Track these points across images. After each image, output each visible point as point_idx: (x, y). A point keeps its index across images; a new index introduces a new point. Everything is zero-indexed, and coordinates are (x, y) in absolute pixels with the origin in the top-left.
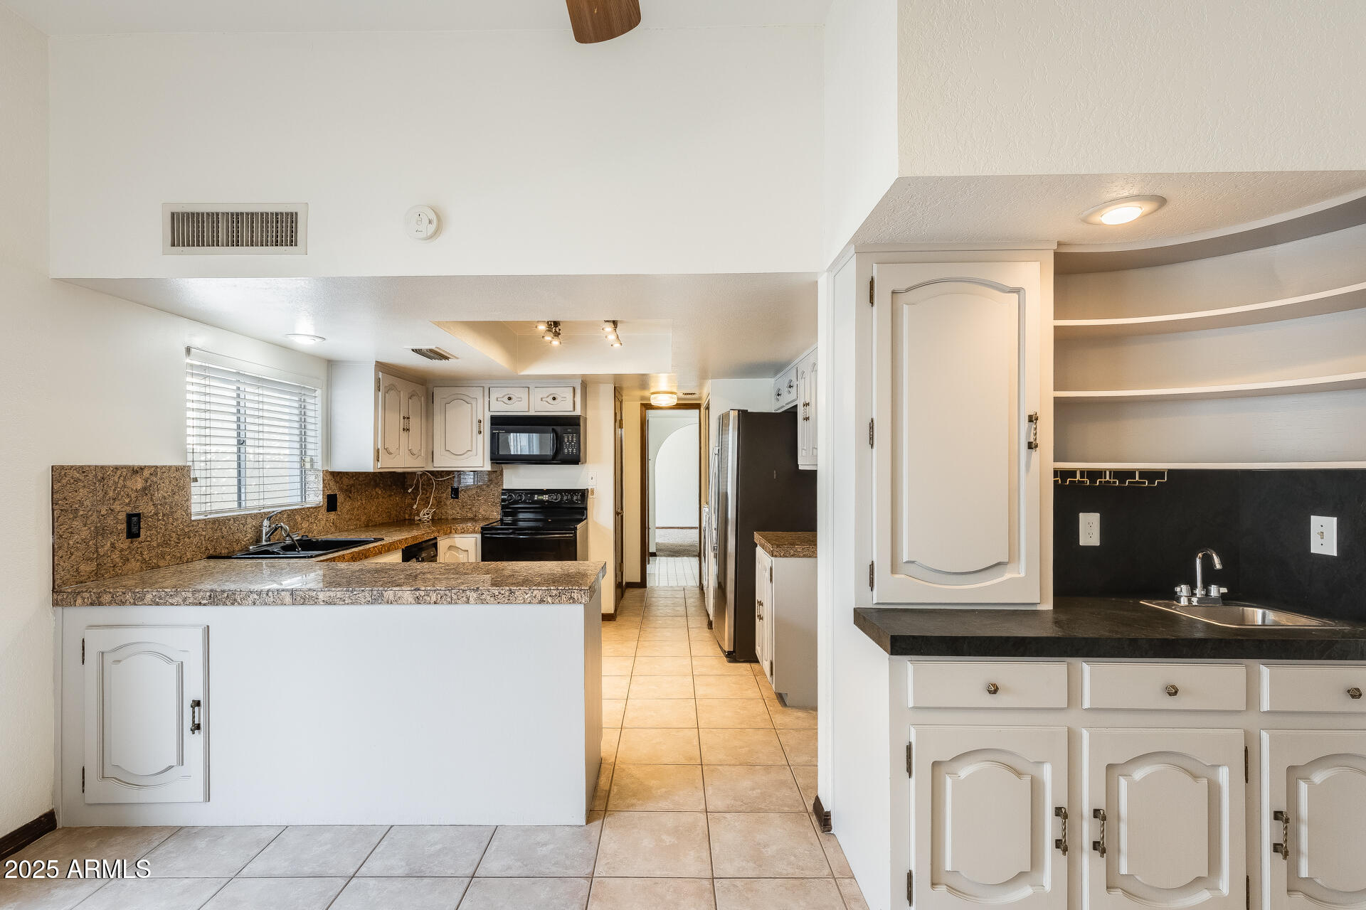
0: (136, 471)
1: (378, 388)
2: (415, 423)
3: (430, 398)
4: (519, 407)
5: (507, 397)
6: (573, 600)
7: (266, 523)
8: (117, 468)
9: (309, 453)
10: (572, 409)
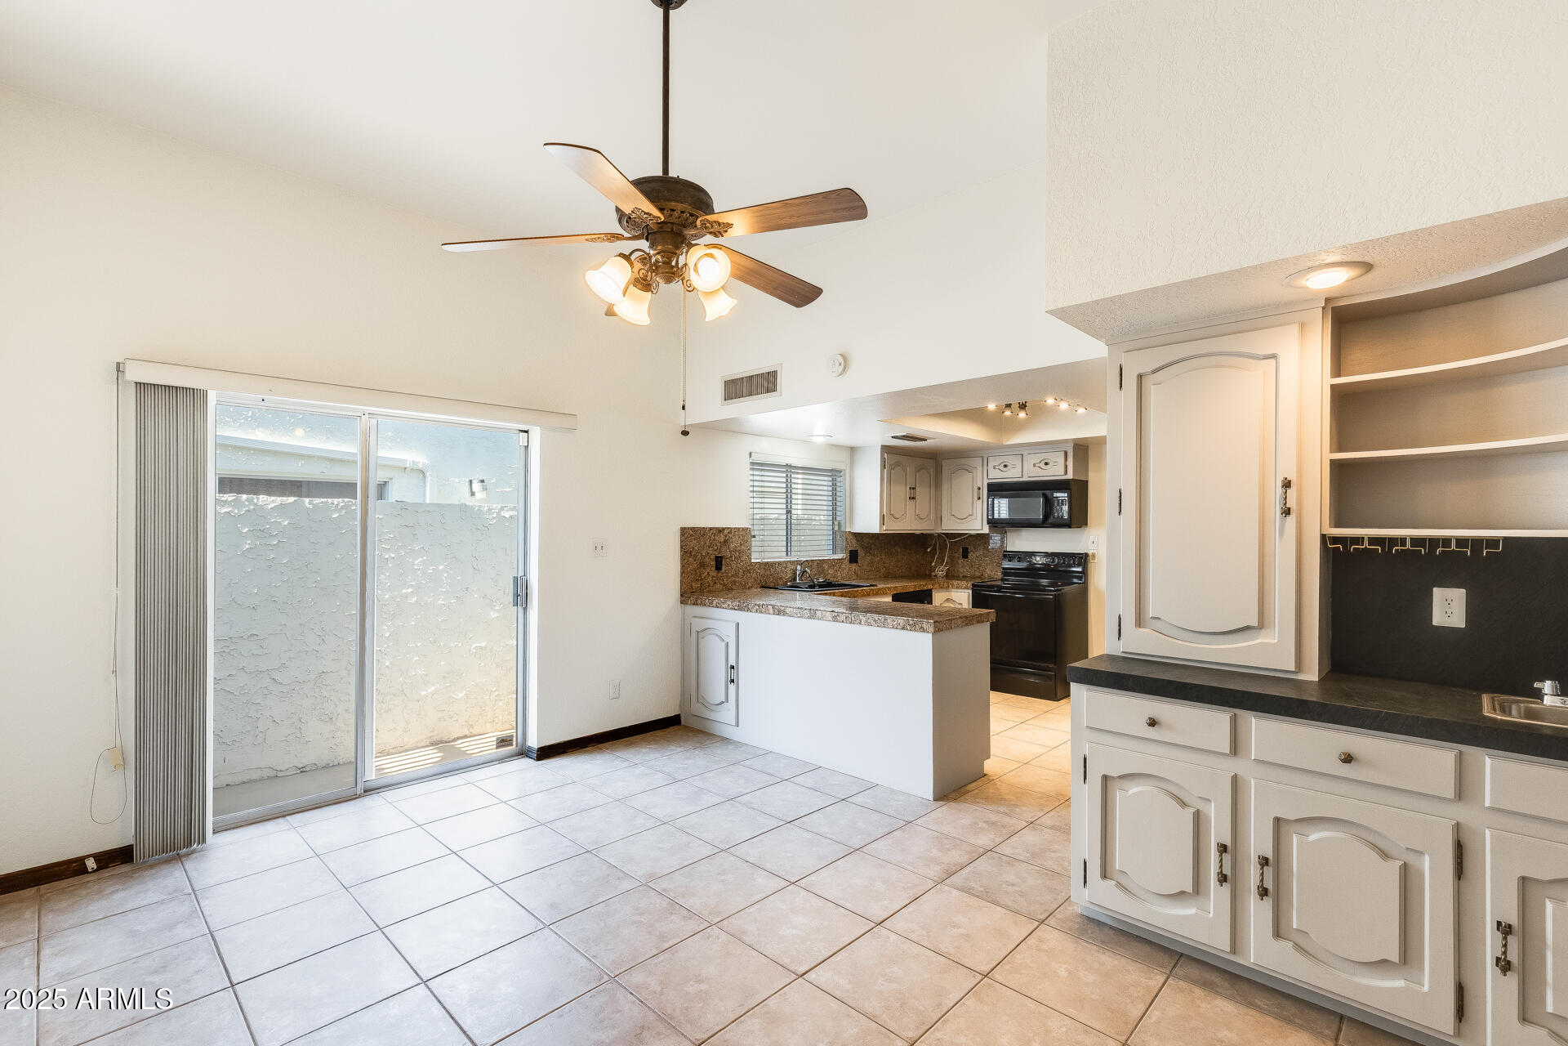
0: (721, 530)
1: (883, 466)
2: (920, 492)
3: (939, 469)
4: (1013, 475)
5: (1002, 465)
6: (923, 630)
7: (799, 567)
8: (711, 529)
9: (838, 518)
10: (1063, 473)
